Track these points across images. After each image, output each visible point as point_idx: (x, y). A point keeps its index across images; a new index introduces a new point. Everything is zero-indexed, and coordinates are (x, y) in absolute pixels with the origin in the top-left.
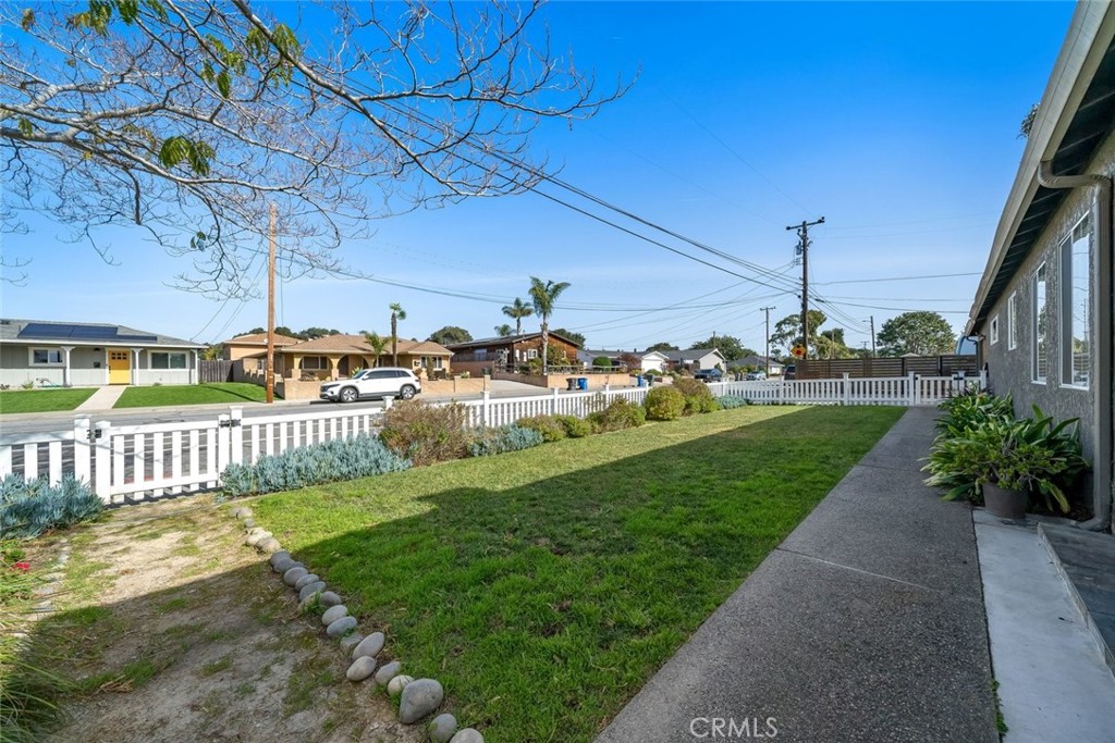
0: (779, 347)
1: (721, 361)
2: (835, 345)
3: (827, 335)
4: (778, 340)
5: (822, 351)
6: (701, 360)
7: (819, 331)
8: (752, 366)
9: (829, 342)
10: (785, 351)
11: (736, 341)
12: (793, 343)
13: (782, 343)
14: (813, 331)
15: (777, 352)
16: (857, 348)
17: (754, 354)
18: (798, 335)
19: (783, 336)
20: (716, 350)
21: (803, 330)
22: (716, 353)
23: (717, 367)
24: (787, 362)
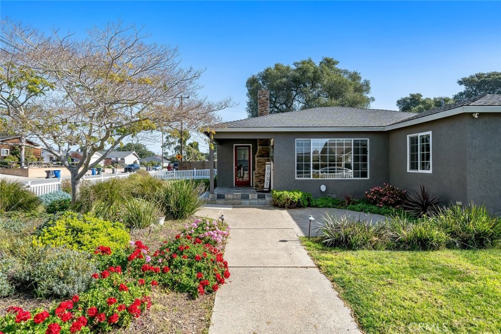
0: (167, 150)
1: (136, 159)
2: (195, 151)
3: (191, 145)
4: (167, 147)
5: (188, 154)
6: (125, 158)
7: (188, 142)
8: (154, 162)
9: (192, 149)
10: (171, 152)
11: (144, 146)
12: (175, 149)
13: (169, 148)
14: (185, 142)
15: (166, 153)
16: (205, 153)
17: (153, 154)
18: (177, 144)
19: (170, 144)
20: (134, 152)
21: (180, 141)
22: (134, 154)
23: (135, 162)
24: (172, 160)
